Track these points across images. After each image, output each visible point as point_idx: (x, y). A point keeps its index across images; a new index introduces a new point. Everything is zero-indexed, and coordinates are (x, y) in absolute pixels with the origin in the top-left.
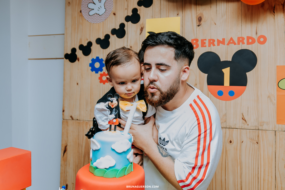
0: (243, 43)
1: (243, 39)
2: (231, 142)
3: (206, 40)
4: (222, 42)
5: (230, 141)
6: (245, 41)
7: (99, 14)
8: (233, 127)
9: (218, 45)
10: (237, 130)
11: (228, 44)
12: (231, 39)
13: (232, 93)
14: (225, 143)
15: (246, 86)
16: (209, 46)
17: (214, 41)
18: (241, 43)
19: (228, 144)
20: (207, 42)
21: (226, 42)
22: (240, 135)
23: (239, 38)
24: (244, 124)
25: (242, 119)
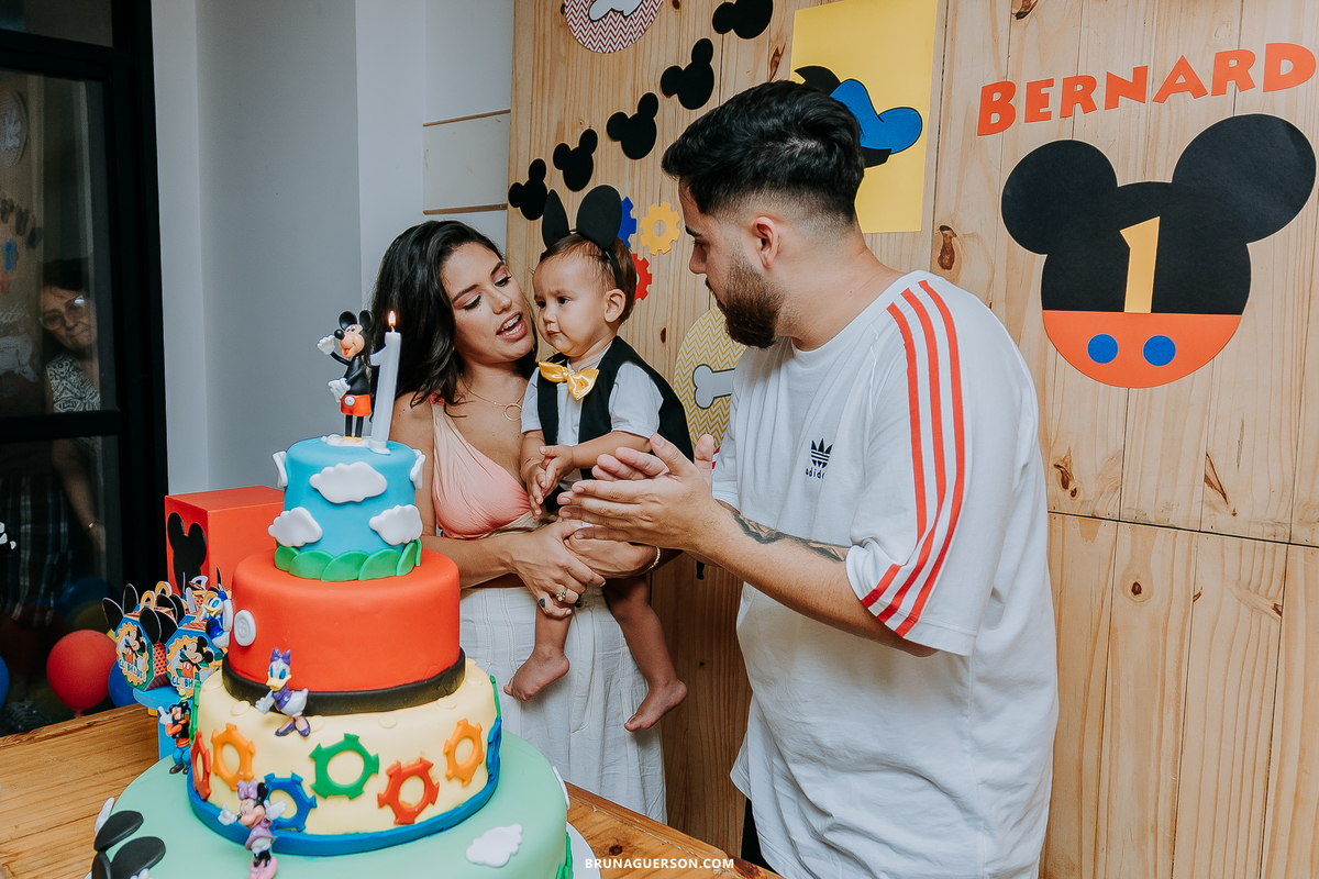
0: (1245, 84)
1: (1246, 58)
2: (1140, 588)
3: (1050, 83)
4: (1134, 87)
5: (1136, 584)
6: (1257, 72)
7: (622, 13)
8: (1152, 520)
9: (1111, 103)
10: (1176, 534)
11: (1161, 97)
12: (1183, 66)
13: (1160, 352)
14: (1109, 592)
15: (1239, 311)
16: (1066, 112)
17: (1090, 83)
18: (1231, 85)
19: (1124, 600)
20: (1055, 95)
21: (1153, 88)
22: (1189, 562)
23: (1222, 58)
24: (1212, 506)
25: (1207, 479)
